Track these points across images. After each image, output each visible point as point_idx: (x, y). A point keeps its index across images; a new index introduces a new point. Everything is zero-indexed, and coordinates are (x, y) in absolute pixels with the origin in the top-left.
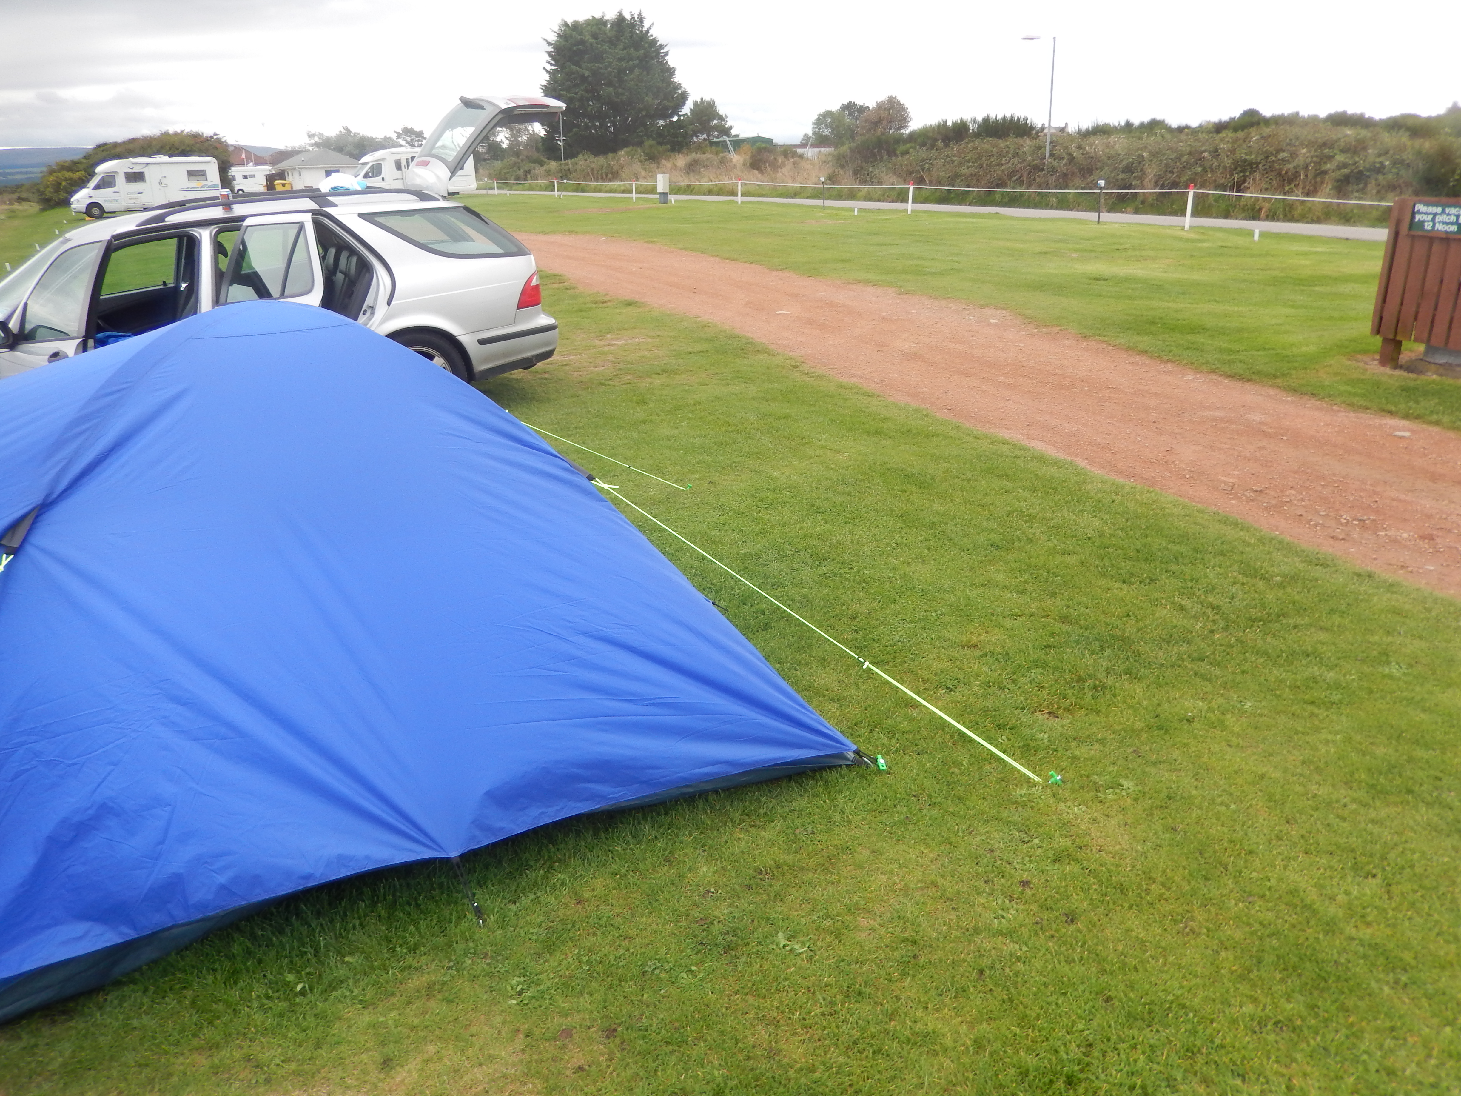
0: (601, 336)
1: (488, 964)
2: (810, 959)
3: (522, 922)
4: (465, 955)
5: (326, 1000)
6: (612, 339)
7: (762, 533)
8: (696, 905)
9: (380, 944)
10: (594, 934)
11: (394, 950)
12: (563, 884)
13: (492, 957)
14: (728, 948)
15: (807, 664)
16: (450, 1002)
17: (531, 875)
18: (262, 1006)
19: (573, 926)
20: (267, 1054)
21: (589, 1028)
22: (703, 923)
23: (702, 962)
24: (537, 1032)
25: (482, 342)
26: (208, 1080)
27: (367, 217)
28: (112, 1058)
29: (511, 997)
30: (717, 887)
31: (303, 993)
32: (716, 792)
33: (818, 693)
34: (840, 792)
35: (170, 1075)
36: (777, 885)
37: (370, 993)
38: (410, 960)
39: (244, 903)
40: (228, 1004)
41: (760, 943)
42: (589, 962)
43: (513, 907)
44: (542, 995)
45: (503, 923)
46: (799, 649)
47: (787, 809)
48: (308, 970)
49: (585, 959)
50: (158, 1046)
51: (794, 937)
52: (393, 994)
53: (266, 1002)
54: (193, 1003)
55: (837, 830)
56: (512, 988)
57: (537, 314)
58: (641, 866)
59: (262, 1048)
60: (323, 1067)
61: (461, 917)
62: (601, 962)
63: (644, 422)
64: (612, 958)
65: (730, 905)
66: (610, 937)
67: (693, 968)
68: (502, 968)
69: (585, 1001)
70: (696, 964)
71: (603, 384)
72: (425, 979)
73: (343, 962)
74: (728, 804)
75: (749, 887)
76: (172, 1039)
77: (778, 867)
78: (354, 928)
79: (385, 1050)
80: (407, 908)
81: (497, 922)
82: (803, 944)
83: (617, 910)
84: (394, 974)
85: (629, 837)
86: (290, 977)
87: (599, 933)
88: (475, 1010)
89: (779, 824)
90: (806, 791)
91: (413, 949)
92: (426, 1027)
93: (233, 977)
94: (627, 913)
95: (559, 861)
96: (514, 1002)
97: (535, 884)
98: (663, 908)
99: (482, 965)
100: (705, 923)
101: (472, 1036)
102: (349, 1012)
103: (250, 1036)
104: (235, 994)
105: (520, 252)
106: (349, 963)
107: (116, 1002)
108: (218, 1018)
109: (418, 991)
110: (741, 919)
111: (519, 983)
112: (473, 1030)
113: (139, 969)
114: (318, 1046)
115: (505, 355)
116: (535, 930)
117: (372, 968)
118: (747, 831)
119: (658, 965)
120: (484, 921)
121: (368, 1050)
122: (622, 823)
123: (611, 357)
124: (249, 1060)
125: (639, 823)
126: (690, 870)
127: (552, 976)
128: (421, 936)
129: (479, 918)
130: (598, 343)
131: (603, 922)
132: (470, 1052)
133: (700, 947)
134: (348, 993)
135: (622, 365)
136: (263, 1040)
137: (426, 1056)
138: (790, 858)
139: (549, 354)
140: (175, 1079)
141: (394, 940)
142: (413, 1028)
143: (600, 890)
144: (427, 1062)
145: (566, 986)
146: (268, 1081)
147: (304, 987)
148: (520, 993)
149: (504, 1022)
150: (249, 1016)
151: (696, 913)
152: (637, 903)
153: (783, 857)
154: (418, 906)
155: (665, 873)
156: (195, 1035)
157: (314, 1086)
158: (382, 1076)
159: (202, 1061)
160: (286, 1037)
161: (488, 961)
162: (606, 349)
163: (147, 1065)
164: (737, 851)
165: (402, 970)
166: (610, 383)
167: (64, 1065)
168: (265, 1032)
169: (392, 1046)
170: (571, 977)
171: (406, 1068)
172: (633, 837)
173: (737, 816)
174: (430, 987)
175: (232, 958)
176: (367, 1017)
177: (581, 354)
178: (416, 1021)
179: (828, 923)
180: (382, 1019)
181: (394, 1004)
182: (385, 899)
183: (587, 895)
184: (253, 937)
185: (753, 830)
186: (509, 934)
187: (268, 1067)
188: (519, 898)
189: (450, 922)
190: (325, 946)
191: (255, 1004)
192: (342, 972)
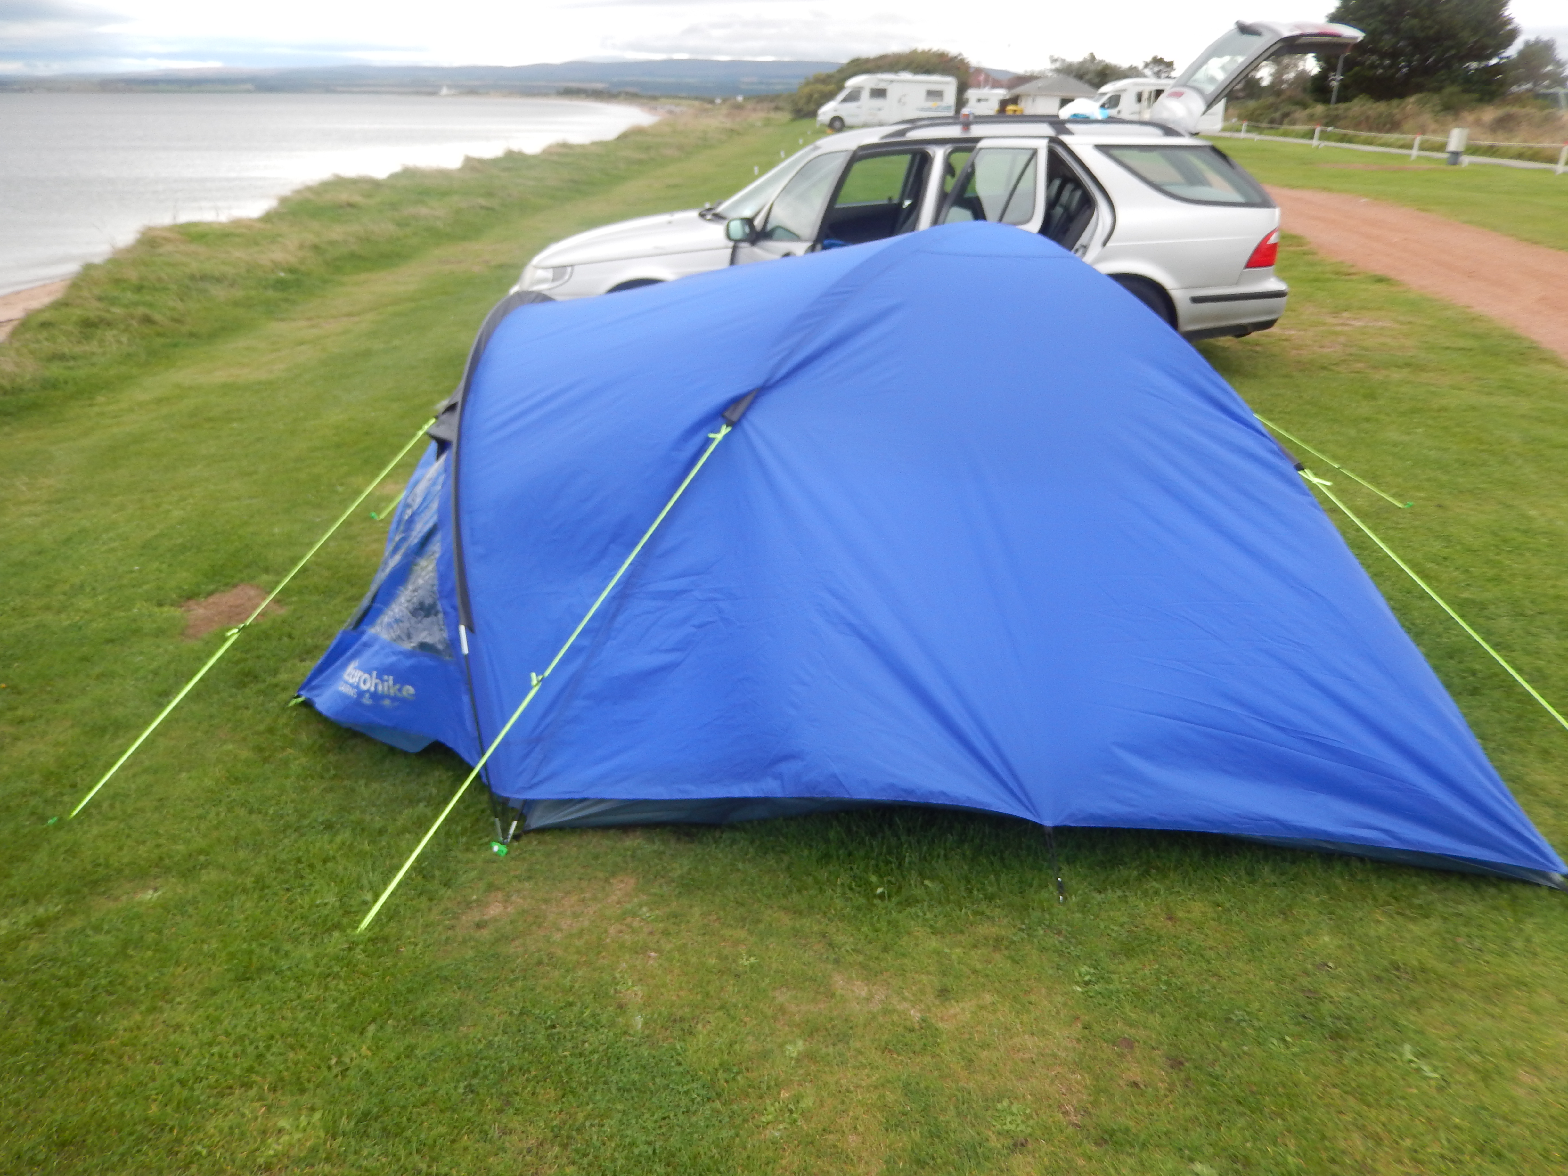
0: (1336, 312)
1: (1060, 942)
2: (1440, 1089)
3: (1104, 915)
4: (1040, 923)
5: (900, 912)
6: (1348, 319)
7: (1497, 580)
8: (1306, 973)
9: (959, 880)
10: (1180, 957)
11: (970, 891)
12: (1156, 893)
13: (1066, 937)
14: (1336, 1035)
15: (1522, 751)
16: (1015, 962)
17: (1124, 872)
18: (844, 894)
19: (1159, 940)
20: (840, 938)
21: (1153, 1048)
22: (1311, 995)
23: (1300, 1036)
24: (1096, 1028)
25: (1196, 300)
26: (789, 938)
27: (1104, 149)
28: (717, 887)
29: (1077, 983)
30: (1339, 964)
31: (881, 896)
32: (1362, 859)
33: (1530, 789)
34: (1531, 915)
35: (759, 921)
36: (1417, 991)
37: (941, 923)
38: (983, 906)
39: (847, 796)
40: (817, 881)
41: (1378, 1045)
42: (1168, 984)
43: (1099, 897)
44: (1109, 995)
45: (1083, 907)
46: (1515, 730)
47: (1450, 910)
48: (889, 878)
49: (1164, 978)
50: (754, 892)
51: (1423, 1055)
52: (962, 932)
53: (848, 891)
54: (788, 868)
55: (1514, 958)
56: (1080, 975)
57: (1266, 277)
58: (1251, 908)
59: (838, 931)
60: (887, 971)
61: (1043, 886)
62: (1181, 989)
63: (1368, 420)
64: (1194, 989)
65: (1350, 990)
66: (1197, 967)
67: (1288, 1039)
68: (1075, 951)
69: (1154, 1020)
70: (1292, 1036)
71: (1324, 368)
72: (995, 930)
73: (922, 883)
74: (1373, 878)
75: (1379, 979)
76: (766, 891)
77: (1423, 970)
78: (939, 856)
79: (945, 980)
80: (992, 858)
81: (1078, 904)
82: (1435, 1069)
83: (1211, 943)
84: (966, 914)
85: (1243, 873)
86: (874, 879)
87: (1185, 957)
88: (1038, 980)
89: (1435, 924)
90: (1483, 898)
91: (990, 898)
92: (987, 976)
93: (825, 858)
94: (1222, 950)
95: (1157, 868)
96: (1079, 989)
97: (1126, 882)
98: (1265, 961)
99: (1054, 940)
100: (1314, 996)
101: (1030, 1003)
102: (920, 932)
103: (829, 915)
104: (823, 875)
105: (1265, 203)
106: (926, 887)
107: (728, 842)
108: (806, 889)
109: (986, 939)
110: (1360, 1009)
111: (1089, 973)
112: (1033, 998)
113: (751, 821)
114: (885, 950)
115: (1218, 317)
116: (1116, 928)
117: (948, 901)
118: (1391, 917)
119: (1247, 1018)
120: (1065, 899)
121: (928, 973)
122: (1237, 854)
123: (1342, 339)
124: (824, 937)
125: (1258, 861)
126: (1308, 933)
127: (1124, 980)
128: (1000, 889)
129: (1061, 893)
130: (1329, 320)
131: (1193, 948)
132: (1025, 1017)
133: (1301, 1020)
134: (921, 914)
135: (1353, 350)
136: (840, 924)
137: (981, 1002)
138: (1441, 967)
139: (1269, 324)
140: (762, 926)
141: (973, 882)
142: (975, 971)
143: (1196, 914)
144: (981, 1008)
145: (1138, 996)
146: (837, 961)
147: (883, 893)
148: (1087, 983)
149: (1065, 1004)
150: (832, 898)
151: (1305, 981)
152: (1236, 944)
153: (1432, 962)
154: (1002, 859)
155: (1276, 925)
156: (785, 896)
157: (874, 984)
158: (937, 1002)
159: (786, 920)
160: (859, 930)
161: (1061, 939)
162: (1339, 328)
163: (743, 905)
164: (1372, 933)
165: (976, 913)
166: (1333, 367)
167: (682, 877)
168: (842, 918)
169: (951, 978)
170: (1145, 990)
171: (961, 1005)
172: (1248, 874)
173: (1382, 896)
174: (998, 940)
175: (827, 841)
176: (934, 943)
177: (1305, 330)
178: (979, 966)
179: (1475, 1059)
180: (947, 950)
181: (961, 942)
182: (972, 841)
183: (1180, 914)
184: (849, 831)
185: (1399, 919)
186: (1088, 921)
187: (840, 949)
188: (1105, 889)
189: (1031, 886)
190: (910, 863)
191: (839, 890)
192: (919, 892)
